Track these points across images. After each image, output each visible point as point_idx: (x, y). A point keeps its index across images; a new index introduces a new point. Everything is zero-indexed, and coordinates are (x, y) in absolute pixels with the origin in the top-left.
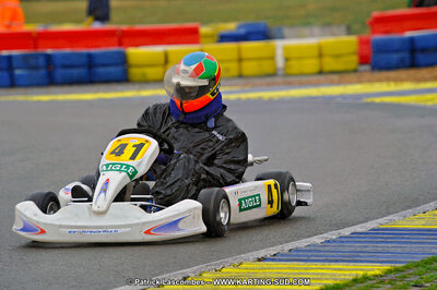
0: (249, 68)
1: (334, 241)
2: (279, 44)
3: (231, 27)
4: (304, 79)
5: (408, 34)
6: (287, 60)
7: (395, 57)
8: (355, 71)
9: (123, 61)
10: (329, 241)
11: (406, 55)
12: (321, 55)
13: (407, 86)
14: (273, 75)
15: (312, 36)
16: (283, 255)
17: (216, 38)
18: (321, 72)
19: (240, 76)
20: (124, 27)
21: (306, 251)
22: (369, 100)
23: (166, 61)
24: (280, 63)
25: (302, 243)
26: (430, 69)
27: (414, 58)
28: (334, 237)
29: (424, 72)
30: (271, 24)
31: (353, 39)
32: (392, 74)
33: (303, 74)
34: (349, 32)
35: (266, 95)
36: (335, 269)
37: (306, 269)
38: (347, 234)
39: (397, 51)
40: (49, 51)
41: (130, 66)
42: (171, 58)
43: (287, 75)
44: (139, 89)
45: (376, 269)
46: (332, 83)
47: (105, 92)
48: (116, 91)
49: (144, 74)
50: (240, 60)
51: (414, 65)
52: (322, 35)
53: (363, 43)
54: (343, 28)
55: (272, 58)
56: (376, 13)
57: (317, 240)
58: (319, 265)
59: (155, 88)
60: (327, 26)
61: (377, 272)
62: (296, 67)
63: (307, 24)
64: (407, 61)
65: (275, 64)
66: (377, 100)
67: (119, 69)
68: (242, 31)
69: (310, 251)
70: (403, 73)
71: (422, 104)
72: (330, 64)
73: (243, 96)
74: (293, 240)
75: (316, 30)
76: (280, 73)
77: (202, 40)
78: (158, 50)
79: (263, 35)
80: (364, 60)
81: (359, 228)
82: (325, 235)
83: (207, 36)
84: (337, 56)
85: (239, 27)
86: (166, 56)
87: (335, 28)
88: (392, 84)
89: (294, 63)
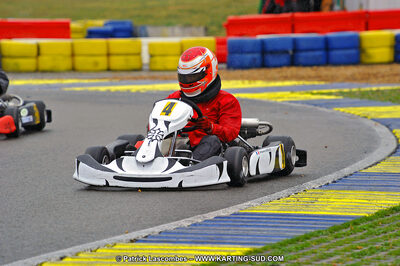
0: (117, 62)
1: (200, 224)
2: (144, 42)
3: (99, 24)
4: (167, 74)
5: (260, 37)
6: (151, 56)
10: (195, 225)
11: (257, 56)
13: (260, 84)
14: (139, 70)
15: (174, 35)
16: (153, 237)
17: (85, 33)
19: (109, 70)
21: (175, 233)
23: (39, 54)
24: (146, 59)
25: (171, 226)
26: (278, 70)
27: (264, 59)
28: (200, 221)
29: (273, 72)
30: (136, 23)
31: (211, 39)
32: (246, 72)
33: (166, 70)
34: (207, 33)
35: (134, 88)
36: (201, 250)
37: (175, 250)
38: (211, 218)
39: (248, 52)
41: (3, 56)
42: (43, 50)
43: (151, 70)
45: (238, 250)
49: (16, 64)
50: (109, 55)
51: (264, 65)
52: (183, 35)
53: (220, 43)
54: (202, 29)
55: (139, 54)
56: (231, 17)
57: (185, 223)
58: (187, 246)
59: (27, 79)
60: (187, 27)
61: (239, 253)
62: (159, 63)
63: (169, 25)
64: (258, 62)
65: (141, 60)
68: (109, 28)
69: (178, 233)
70: (255, 72)
71: (274, 100)
73: (113, 88)
74: (162, 223)
75: (177, 30)
76: (145, 67)
77: (72, 35)
78: (32, 42)
79: (130, 32)
80: (220, 59)
81: (222, 213)
82: (192, 218)
83: (77, 32)
85: (106, 25)
86: (38, 47)
87: (194, 29)
88: (247, 82)
89: (158, 59)
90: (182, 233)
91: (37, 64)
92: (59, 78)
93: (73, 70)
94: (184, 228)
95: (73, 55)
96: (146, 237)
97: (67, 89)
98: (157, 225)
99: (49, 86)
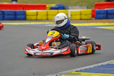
1: (97, 67)
3: (54, 5)
4: (77, 21)
5: (106, 9)
6: (71, 15)
7: (102, 16)
8: (91, 19)
9: (25, 14)
10: (95, 67)
11: (105, 15)
12: (81, 14)
13: (107, 24)
15: (77, 9)
16: (83, 70)
17: (50, 8)
18: (81, 19)
20: (25, 4)
22: (97, 27)
23: (37, 15)
25: (88, 67)
26: (112, 19)
27: (107, 16)
28: (96, 66)
29: (111, 20)
30: (65, 5)
31: (90, 10)
32: (102, 20)
33: (76, 20)
34: (88, 8)
37: (90, 74)
38: (100, 65)
39: (102, 14)
40: (3, 10)
41: (27, 15)
42: (38, 14)
43: (71, 20)
44: (30, 22)
46: (85, 22)
47: (20, 22)
48: (24, 22)
49: (31, 18)
51: (107, 18)
53: (93, 11)
54: (86, 7)
55: (67, 15)
56: (96, 3)
57: (92, 66)
59: (35, 22)
60: (81, 6)
63: (75, 6)
64: (105, 17)
66: (100, 28)
67: (24, 16)
68: (57, 7)
69: (90, 69)
72: (84, 17)
74: (85, 66)
75: (78, 7)
77: (47, 9)
78: (35, 11)
79: (63, 8)
80: (93, 16)
81: (103, 64)
82: (93, 65)
84: (86, 15)
85: (56, 6)
86: (37, 13)
87: (83, 7)
88: (103, 23)
89: (73, 16)
90: (91, 69)
91: (37, 18)
92: (44, 22)
93: (47, 20)
94: (92, 68)
95: (47, 15)
96: (80, 70)
97: (47, 25)
98: (83, 67)
99: (41, 24)
